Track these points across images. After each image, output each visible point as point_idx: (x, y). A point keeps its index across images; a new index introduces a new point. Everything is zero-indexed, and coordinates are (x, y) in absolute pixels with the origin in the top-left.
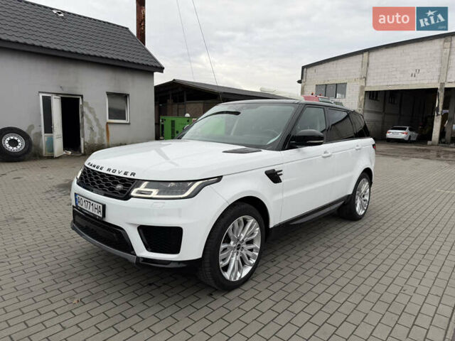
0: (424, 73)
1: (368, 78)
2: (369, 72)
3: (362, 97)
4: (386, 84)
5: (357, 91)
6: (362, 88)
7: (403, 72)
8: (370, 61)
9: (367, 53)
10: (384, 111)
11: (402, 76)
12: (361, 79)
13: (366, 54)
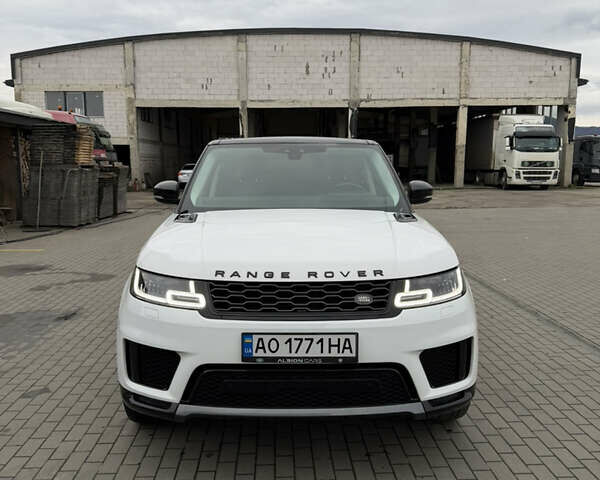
0: (219, 84)
1: (138, 86)
2: (138, 75)
3: (133, 117)
4: (167, 97)
5: (123, 105)
6: (130, 101)
7: (188, 81)
8: (137, 59)
9: (130, 44)
10: (161, 140)
11: (188, 86)
12: (126, 86)
13: (128, 45)
